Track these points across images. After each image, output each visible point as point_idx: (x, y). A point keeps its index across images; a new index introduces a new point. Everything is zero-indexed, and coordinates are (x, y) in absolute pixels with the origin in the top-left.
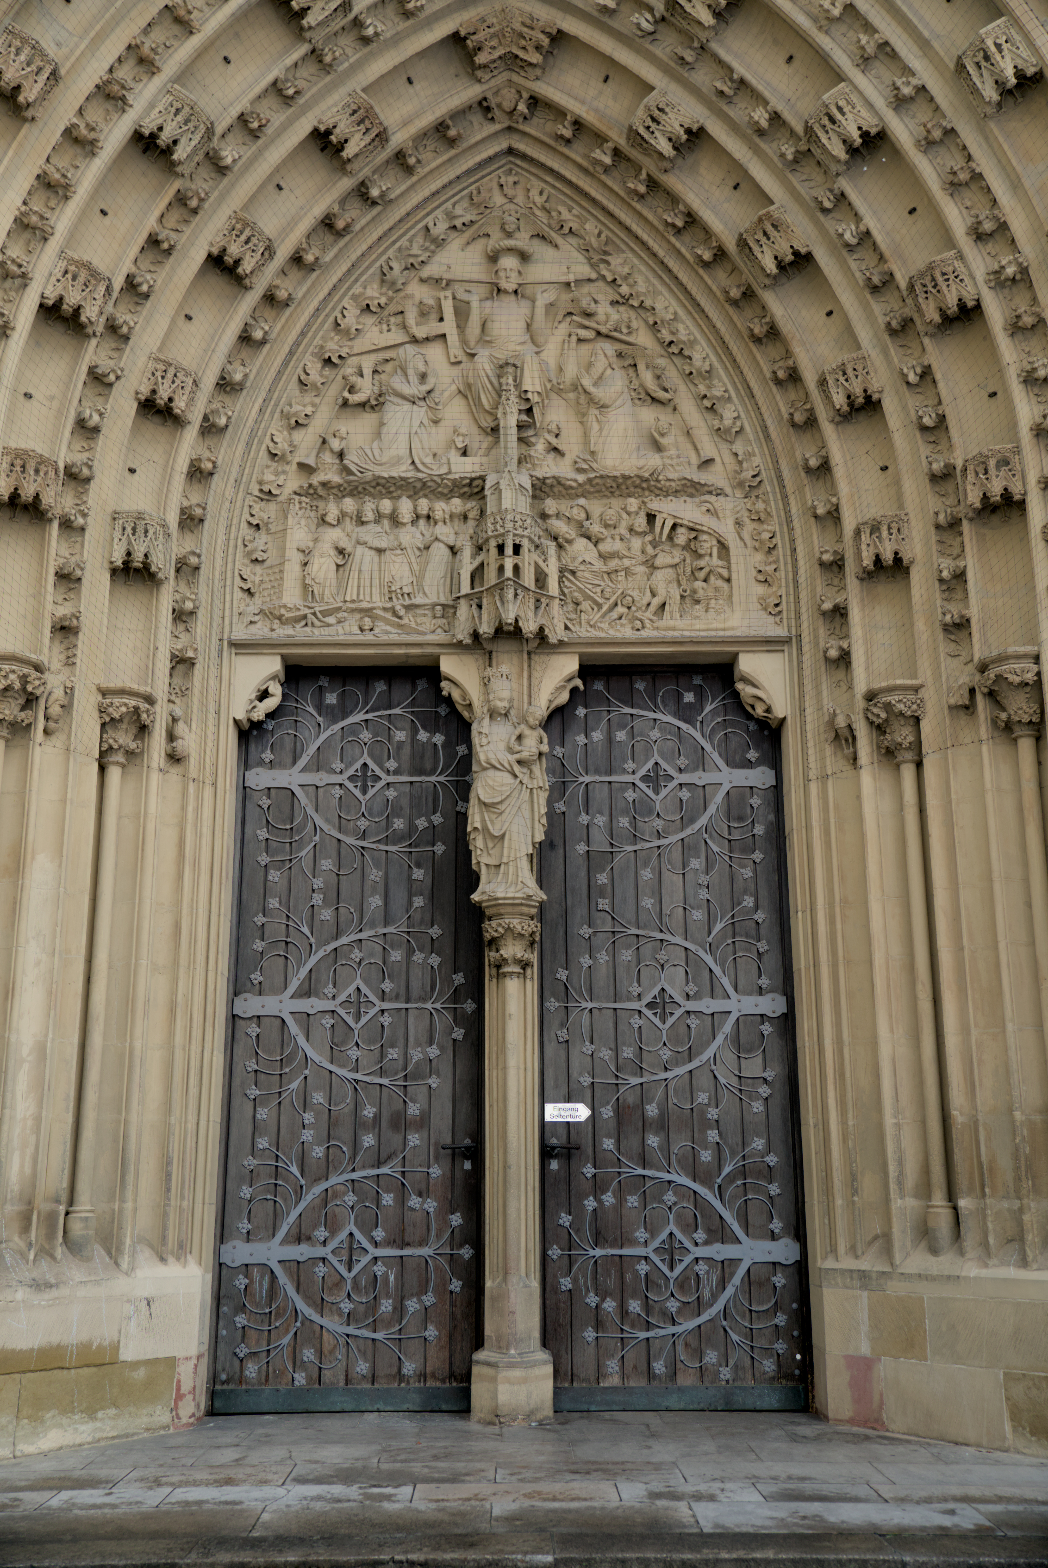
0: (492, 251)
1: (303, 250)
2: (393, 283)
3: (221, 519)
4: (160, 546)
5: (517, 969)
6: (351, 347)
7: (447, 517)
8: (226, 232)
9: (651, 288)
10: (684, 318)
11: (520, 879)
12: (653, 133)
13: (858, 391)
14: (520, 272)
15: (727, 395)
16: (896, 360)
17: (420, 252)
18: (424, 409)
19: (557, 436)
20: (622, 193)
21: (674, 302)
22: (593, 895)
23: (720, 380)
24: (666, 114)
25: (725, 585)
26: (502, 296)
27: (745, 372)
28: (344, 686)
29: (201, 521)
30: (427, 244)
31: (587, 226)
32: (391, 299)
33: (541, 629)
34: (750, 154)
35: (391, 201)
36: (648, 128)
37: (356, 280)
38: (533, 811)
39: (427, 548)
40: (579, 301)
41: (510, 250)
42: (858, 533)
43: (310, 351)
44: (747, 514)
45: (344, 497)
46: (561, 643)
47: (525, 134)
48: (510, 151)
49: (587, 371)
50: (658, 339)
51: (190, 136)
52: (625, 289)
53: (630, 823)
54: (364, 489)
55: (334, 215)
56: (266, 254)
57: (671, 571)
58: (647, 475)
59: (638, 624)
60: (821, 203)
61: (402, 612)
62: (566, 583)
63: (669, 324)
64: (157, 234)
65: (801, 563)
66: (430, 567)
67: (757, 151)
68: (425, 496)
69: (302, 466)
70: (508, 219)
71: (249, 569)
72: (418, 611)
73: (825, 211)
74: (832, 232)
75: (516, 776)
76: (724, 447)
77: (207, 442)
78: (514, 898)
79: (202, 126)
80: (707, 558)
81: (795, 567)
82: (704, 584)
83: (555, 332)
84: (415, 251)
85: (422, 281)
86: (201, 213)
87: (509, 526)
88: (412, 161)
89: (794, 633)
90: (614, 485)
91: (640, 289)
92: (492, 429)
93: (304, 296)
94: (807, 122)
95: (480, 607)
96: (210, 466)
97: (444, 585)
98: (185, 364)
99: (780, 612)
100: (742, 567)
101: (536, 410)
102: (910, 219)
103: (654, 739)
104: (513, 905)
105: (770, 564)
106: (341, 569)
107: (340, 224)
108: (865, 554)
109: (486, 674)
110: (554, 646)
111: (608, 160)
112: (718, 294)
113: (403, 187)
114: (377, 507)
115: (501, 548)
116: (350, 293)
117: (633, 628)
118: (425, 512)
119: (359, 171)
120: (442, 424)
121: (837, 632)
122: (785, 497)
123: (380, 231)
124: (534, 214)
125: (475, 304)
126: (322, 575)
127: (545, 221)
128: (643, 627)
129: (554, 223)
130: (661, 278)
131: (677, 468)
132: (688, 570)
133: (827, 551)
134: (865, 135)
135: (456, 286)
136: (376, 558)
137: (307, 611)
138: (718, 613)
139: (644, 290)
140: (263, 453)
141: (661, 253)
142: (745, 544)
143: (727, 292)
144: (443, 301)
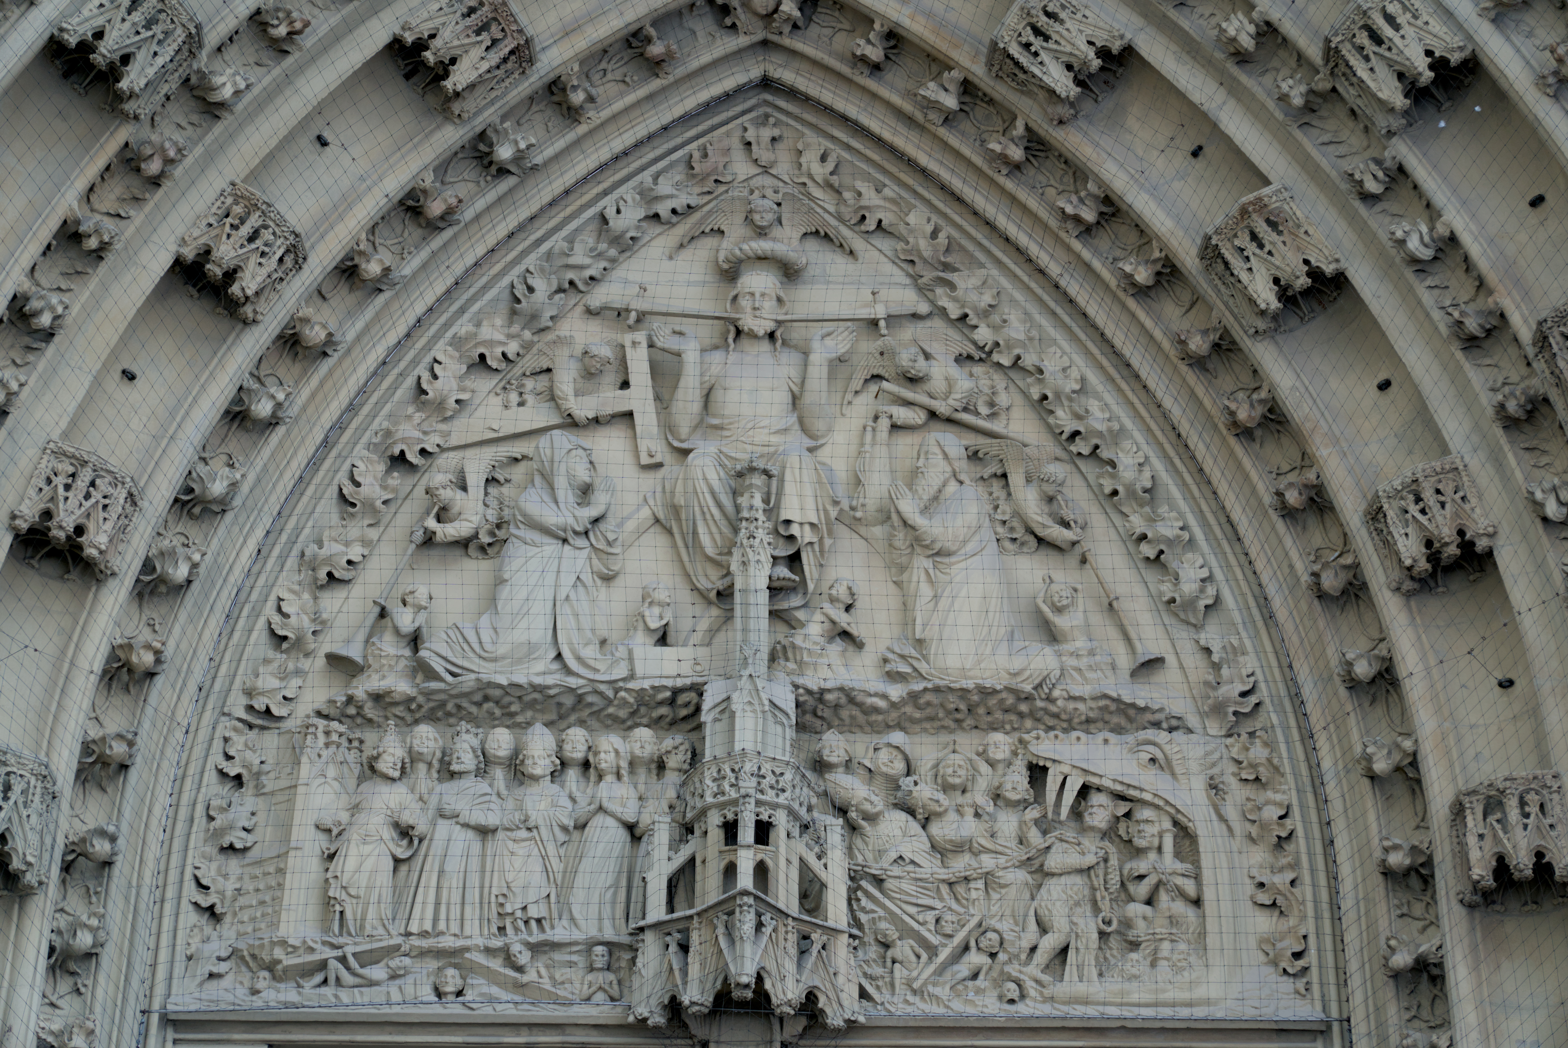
0: (727, 260)
1: (361, 253)
2: (534, 317)
3: (165, 764)
4: (34, 819)
6: (447, 435)
7: (624, 764)
8: (212, 220)
9: (1034, 333)
10: (1100, 388)
12: (1036, 54)
13: (1446, 532)
14: (779, 300)
15: (1186, 536)
16: (1519, 475)
17: (587, 261)
18: (585, 553)
19: (848, 608)
20: (978, 160)
21: (1079, 360)
23: (1173, 507)
24: (1062, 22)
25: (1190, 912)
26: (745, 342)
27: (1221, 492)
29: (124, 767)
30: (603, 246)
31: (912, 219)
32: (527, 346)
33: (811, 997)
34: (1221, 95)
35: (535, 168)
36: (1027, 46)
37: (462, 310)
39: (581, 827)
40: (894, 354)
41: (762, 259)
42: (1458, 811)
43: (364, 440)
44: (1232, 768)
45: (417, 722)
46: (852, 1026)
47: (794, 53)
48: (766, 83)
49: (910, 486)
50: (1050, 428)
51: (155, 47)
52: (983, 334)
54: (459, 707)
55: (425, 192)
56: (289, 261)
57: (1078, 880)
58: (1028, 688)
59: (1012, 990)
60: (1361, 183)
61: (524, 958)
62: (864, 902)
63: (1070, 400)
64: (78, 222)
65: (1345, 869)
66: (586, 865)
67: (1234, 90)
68: (582, 723)
69: (335, 661)
70: (758, 202)
71: (214, 866)
72: (558, 956)
73: (1367, 198)
74: (1384, 237)
76: (1184, 636)
77: (147, 612)
79: (179, 31)
80: (1152, 856)
81: (1333, 878)
82: (1148, 909)
83: (846, 410)
84: (578, 258)
85: (590, 312)
86: (167, 184)
87: (748, 784)
88: (577, 98)
89: (1335, 1014)
90: (963, 707)
91: (1014, 335)
92: (719, 594)
93: (358, 338)
94: (1328, 41)
95: (684, 948)
96: (148, 658)
97: (614, 903)
98: (114, 463)
99: (1305, 970)
100: (1224, 876)
101: (806, 558)
102: (1534, 216)
105: (1281, 870)
106: (404, 868)
107: (435, 208)
108: (1475, 855)
110: (837, 1032)
111: (951, 102)
112: (1166, 345)
113: (560, 144)
114: (483, 743)
115: (730, 830)
116: (449, 334)
117: (1000, 997)
118: (579, 755)
119: (476, 114)
120: (619, 582)
121: (1425, 1013)
122: (1308, 737)
123: (512, 222)
124: (809, 195)
125: (691, 356)
126: (363, 880)
127: (832, 209)
128: (1023, 996)
129: (847, 212)
130: (1054, 314)
131: (1090, 675)
132: (1114, 879)
133: (1396, 847)
134: (1439, 64)
135: (656, 323)
136: (476, 847)
137: (329, 953)
138: (1178, 970)
139: (1022, 336)
140: (259, 634)
141: (1054, 270)
142: (1230, 829)
143: (1183, 342)
144: (629, 351)
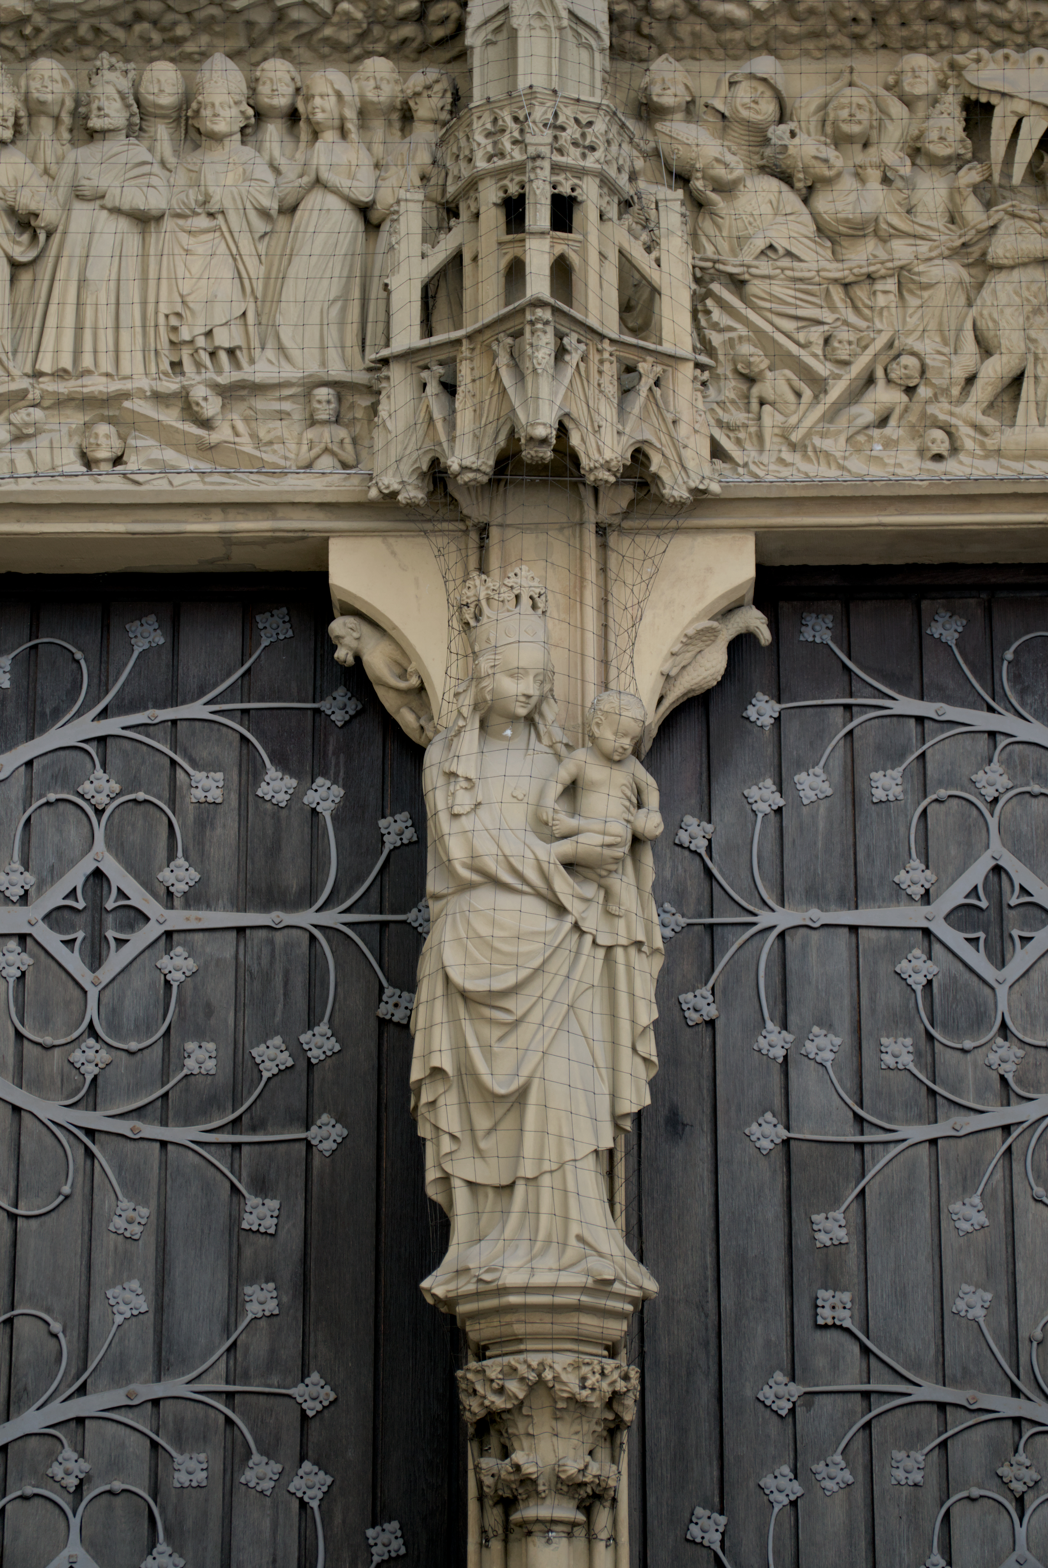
5: (566, 1511)
7: (350, 114)
11: (575, 1229)
22: (802, 1281)
28: (33, 635)
33: (639, 456)
38: (613, 1016)
39: (290, 210)
45: (34, 54)
46: (701, 498)
53: (918, 1055)
54: (97, 31)
59: (938, 440)
61: (211, 407)
62: (717, 315)
66: (298, 267)
68: (284, 52)
72: (262, 404)
75: (560, 910)
78: (554, 1289)
87: (539, 140)
90: (864, 15)
95: (450, 388)
97: (342, 323)
103: (990, 793)
104: (554, 1309)
106: (26, 277)
109: (469, 595)
110: (679, 508)
114: (136, 85)
115: (514, 211)
117: (921, 452)
118: (282, 101)
128: (955, 450)
136: (133, 242)
